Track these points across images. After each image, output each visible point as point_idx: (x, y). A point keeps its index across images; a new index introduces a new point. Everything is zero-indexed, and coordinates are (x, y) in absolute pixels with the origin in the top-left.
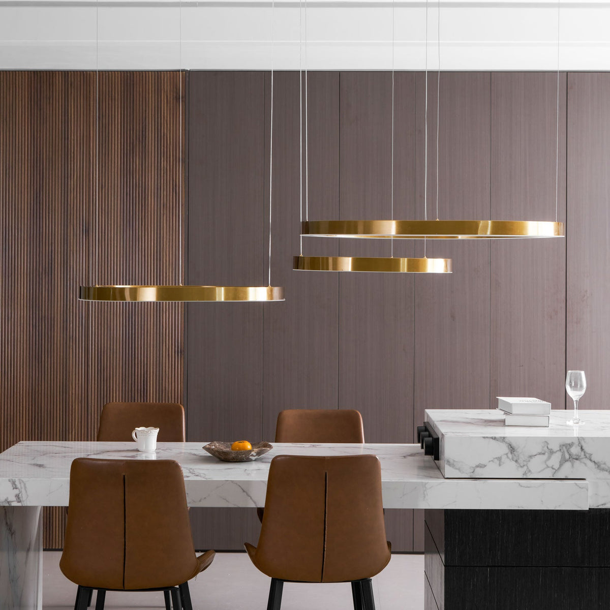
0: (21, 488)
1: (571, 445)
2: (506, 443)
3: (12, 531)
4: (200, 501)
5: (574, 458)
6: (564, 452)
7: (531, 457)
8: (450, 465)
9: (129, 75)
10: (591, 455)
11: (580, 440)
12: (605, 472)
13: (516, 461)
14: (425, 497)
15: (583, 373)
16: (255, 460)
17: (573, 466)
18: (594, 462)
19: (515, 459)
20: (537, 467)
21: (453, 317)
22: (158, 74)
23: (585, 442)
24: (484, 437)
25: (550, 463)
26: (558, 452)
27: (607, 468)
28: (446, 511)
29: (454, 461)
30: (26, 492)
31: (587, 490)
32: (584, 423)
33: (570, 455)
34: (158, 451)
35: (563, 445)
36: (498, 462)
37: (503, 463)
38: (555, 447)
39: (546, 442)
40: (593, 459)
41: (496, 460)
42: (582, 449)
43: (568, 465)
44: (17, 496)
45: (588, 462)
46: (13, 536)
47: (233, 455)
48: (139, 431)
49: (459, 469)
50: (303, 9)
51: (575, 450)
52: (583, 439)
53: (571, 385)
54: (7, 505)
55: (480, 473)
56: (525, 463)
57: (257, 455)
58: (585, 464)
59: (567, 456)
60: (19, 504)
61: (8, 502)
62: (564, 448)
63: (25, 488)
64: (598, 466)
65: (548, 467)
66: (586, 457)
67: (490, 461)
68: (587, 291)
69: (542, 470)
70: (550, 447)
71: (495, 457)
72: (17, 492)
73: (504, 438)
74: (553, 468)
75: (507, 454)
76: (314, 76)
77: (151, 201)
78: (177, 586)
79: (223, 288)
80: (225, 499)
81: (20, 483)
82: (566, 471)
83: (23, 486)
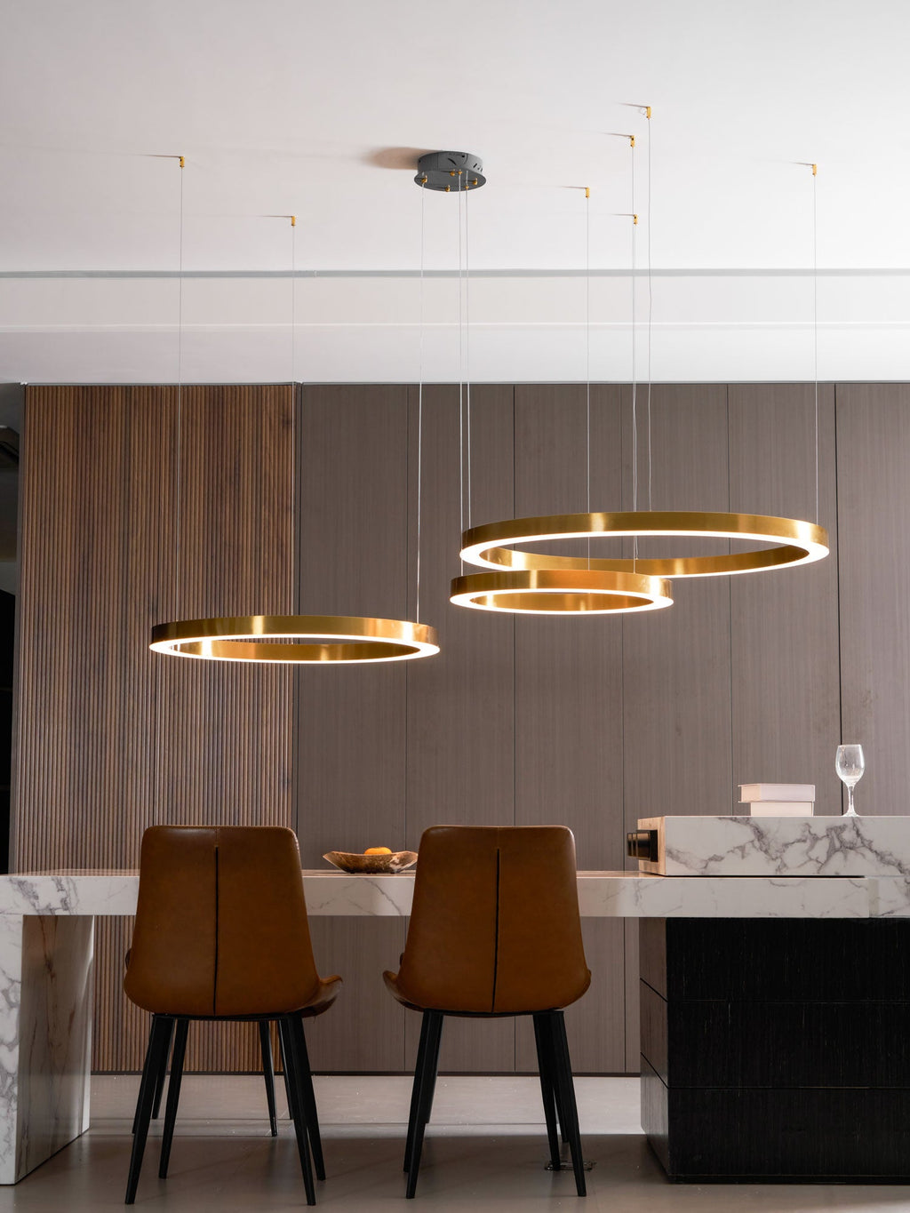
0: (69, 890)
1: (842, 828)
2: (751, 826)
3: (53, 972)
4: (321, 908)
5: (847, 847)
6: (832, 838)
7: (786, 845)
8: (672, 857)
10: (872, 842)
11: (855, 821)
12: (892, 867)
13: (766, 852)
14: (637, 900)
15: (859, 747)
16: (398, 871)
17: (846, 857)
18: (876, 852)
19: (764, 849)
20: (795, 860)
23: (862, 824)
24: (720, 819)
25: (813, 854)
26: (823, 839)
27: (893, 860)
28: (668, 920)
29: (679, 852)
30: (76, 895)
33: (841, 842)
35: (832, 829)
36: (741, 853)
37: (748, 854)
38: (820, 832)
39: (807, 824)
40: (875, 847)
41: (737, 850)
42: (858, 834)
43: (838, 856)
44: (64, 901)
45: (867, 852)
46: (54, 979)
49: (685, 863)
51: (848, 836)
52: (859, 819)
53: (842, 766)
54: (49, 914)
55: (715, 868)
56: (778, 854)
57: (400, 863)
58: (863, 855)
59: (837, 844)
60: (66, 913)
61: (51, 910)
62: (833, 832)
63: (75, 889)
64: (882, 858)
65: (811, 859)
66: (864, 846)
67: (728, 852)
69: (802, 865)
70: (813, 831)
71: (736, 846)
72: (62, 895)
73: (748, 819)
74: (818, 862)
75: (752, 842)
81: (68, 883)
82: (837, 864)
83: (71, 886)
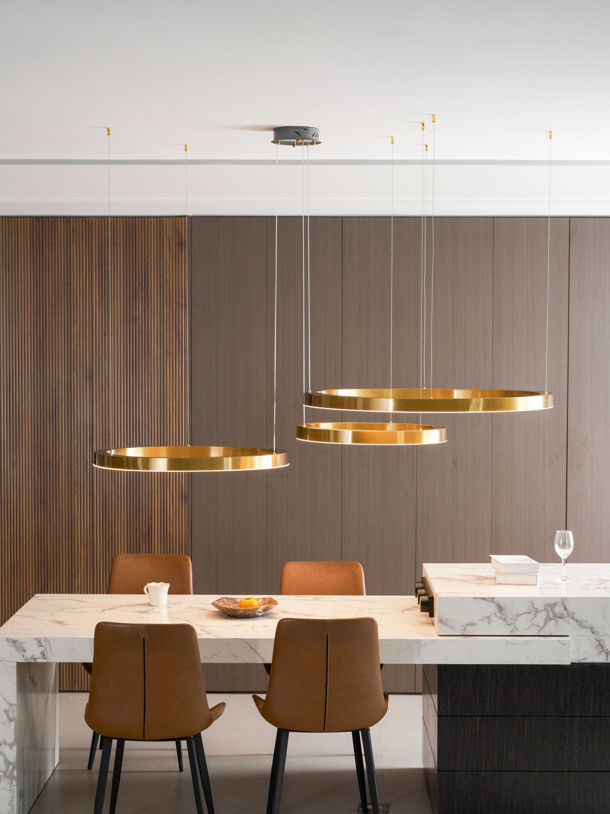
0: (46, 646)
1: (555, 605)
2: (495, 603)
3: (35, 682)
4: (211, 657)
5: (558, 617)
6: (548, 611)
7: (518, 616)
8: (442, 623)
9: (131, 220)
10: (574, 613)
11: (564, 600)
12: (586, 629)
13: (504, 620)
14: (419, 653)
15: (570, 533)
16: (262, 616)
17: (556, 623)
18: (576, 620)
19: (503, 618)
20: (523, 626)
21: (455, 462)
22: (160, 219)
23: (568, 602)
24: (475, 598)
25: (535, 621)
26: (542, 612)
27: (588, 626)
28: (439, 665)
29: (446, 620)
30: (51, 649)
31: (570, 646)
32: (571, 580)
33: (554, 614)
34: (169, 605)
35: (548, 605)
36: (488, 621)
37: (493, 622)
38: (540, 607)
39: (532, 602)
40: (575, 617)
41: (485, 619)
42: (565, 608)
43: (552, 622)
44: (43, 653)
45: (571, 620)
46: (35, 687)
47: (241, 612)
48: (151, 587)
49: (451, 627)
50: (305, 167)
51: (559, 610)
52: (566, 599)
53: (559, 545)
54: (33, 661)
55: (470, 630)
56: (512, 622)
57: (263, 612)
58: (568, 622)
59: (551, 615)
60: (45, 661)
61: (34, 659)
62: (549, 607)
63: (50, 646)
64: (580, 624)
65: (533, 625)
66: (569, 616)
67: (479, 620)
68: (588, 436)
69: (528, 628)
70: (535, 606)
71: (485, 616)
72: (42, 649)
73: (493, 598)
74: (538, 626)
75: (495, 613)
76: (316, 220)
77: (155, 348)
78: (192, 737)
79: (230, 458)
80: (235, 656)
81: (45, 641)
82: (550, 628)
83: (47, 644)
